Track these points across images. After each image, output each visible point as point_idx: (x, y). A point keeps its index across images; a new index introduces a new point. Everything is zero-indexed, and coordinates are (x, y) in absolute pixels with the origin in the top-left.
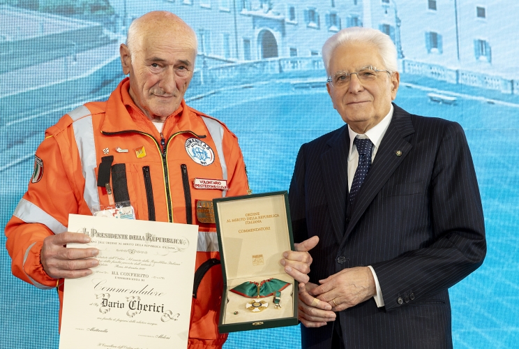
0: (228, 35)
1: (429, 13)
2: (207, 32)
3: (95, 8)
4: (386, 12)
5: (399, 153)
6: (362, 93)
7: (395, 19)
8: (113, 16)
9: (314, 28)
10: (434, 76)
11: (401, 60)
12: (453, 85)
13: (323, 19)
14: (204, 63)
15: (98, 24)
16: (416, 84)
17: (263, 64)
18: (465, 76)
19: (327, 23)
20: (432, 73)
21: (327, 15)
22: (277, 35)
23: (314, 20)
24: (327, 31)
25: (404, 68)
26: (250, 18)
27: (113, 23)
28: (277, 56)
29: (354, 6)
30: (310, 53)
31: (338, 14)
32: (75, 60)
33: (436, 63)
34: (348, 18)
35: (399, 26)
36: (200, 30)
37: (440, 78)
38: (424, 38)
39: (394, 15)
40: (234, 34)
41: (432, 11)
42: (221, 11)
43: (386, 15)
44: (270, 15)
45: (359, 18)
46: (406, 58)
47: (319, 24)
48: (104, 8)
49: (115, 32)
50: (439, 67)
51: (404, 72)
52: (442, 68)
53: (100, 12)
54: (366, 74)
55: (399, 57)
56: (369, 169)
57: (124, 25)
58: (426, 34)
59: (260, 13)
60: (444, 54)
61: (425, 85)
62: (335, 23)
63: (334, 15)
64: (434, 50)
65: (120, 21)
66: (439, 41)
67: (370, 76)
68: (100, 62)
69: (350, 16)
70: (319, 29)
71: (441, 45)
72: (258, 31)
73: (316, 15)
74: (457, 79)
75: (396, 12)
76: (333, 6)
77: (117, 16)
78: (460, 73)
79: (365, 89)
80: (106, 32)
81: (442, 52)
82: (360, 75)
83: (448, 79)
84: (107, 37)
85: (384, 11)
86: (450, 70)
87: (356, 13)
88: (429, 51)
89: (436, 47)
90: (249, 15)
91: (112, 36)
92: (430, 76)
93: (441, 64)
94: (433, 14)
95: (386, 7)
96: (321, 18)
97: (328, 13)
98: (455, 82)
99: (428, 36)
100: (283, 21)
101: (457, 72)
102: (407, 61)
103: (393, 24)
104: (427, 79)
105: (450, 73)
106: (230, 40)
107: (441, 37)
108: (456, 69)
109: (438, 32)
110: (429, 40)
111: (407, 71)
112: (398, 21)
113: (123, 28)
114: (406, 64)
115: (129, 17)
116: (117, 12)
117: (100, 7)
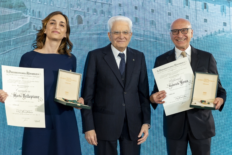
4: (120, 10)
7: (123, 12)
8: (26, 9)
9: (95, 15)
12: (143, 35)
13: (99, 12)
15: (21, 12)
17: (78, 27)
18: (147, 32)
22: (83, 17)
23: (95, 12)
24: (100, 16)
26: (73, 11)
27: (26, 12)
28: (82, 24)
29: (109, 8)
30: (94, 23)
31: (104, 10)
32: (13, 24)
33: (137, 27)
34: (107, 12)
41: (136, 10)
42: (64, 8)
44: (80, 10)
45: (111, 12)
48: (23, 6)
49: (27, 14)
52: (139, 29)
53: (22, 8)
57: (30, 12)
59: (77, 9)
60: (140, 25)
62: (103, 13)
63: (102, 11)
64: (136, 23)
65: (28, 11)
68: (21, 24)
70: (97, 15)
71: (139, 21)
72: (76, 15)
74: (144, 33)
75: (124, 10)
76: (102, 7)
77: (27, 9)
80: (23, 14)
83: (141, 33)
84: (24, 16)
87: (110, 10)
90: (73, 10)
91: (26, 16)
95: (120, 8)
97: (100, 10)
99: (135, 18)
100: (85, 12)
101: (144, 30)
104: (134, 33)
107: (139, 19)
109: (138, 17)
110: (135, 20)
113: (29, 13)
115: (32, 10)
116: (27, 8)
117: (21, 6)
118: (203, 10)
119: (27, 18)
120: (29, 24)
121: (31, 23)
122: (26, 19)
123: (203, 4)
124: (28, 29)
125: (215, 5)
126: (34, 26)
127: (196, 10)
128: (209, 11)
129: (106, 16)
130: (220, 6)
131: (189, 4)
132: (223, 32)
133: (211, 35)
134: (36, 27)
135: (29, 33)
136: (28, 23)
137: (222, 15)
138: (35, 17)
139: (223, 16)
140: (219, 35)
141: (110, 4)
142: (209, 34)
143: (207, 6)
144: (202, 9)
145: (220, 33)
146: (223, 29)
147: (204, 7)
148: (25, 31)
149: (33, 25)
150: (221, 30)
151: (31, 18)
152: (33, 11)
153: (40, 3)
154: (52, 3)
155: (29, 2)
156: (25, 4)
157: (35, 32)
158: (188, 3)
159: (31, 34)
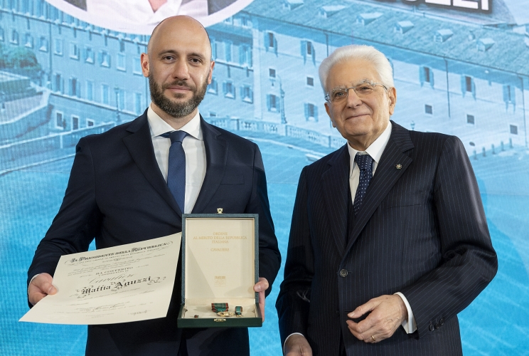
0: (140, 94)
1: (308, 88)
2: (122, 91)
3: (24, 64)
4: (273, 85)
5: (399, 166)
6: (360, 107)
7: (279, 91)
8: (40, 72)
9: (213, 94)
10: (311, 140)
11: (284, 125)
12: (327, 148)
14: (118, 117)
15: (26, 78)
16: (296, 145)
18: (335, 142)
19: (224, 91)
20: (310, 137)
21: (224, 84)
24: (223, 97)
25: (286, 131)
27: (40, 78)
29: (246, 78)
30: (209, 114)
31: (233, 84)
32: (4, 107)
33: (312, 129)
34: (241, 88)
35: (283, 97)
36: (115, 89)
37: (316, 142)
38: (303, 108)
39: (279, 88)
40: (145, 94)
41: (310, 87)
42: (135, 74)
43: (272, 87)
45: (251, 88)
46: (288, 124)
47: (217, 91)
48: (32, 65)
49: (41, 85)
50: (315, 133)
51: (287, 135)
52: (318, 134)
53: (29, 68)
54: (363, 89)
55: (282, 123)
56: (370, 183)
57: (49, 80)
58: (305, 105)
60: (319, 122)
61: (303, 147)
62: (231, 91)
63: (229, 84)
64: (311, 118)
65: (46, 77)
66: (315, 111)
67: (367, 90)
68: (26, 110)
69: (243, 86)
70: (217, 94)
71: (317, 114)
73: (215, 84)
74: (330, 144)
75: (281, 85)
76: (229, 76)
77: (43, 72)
78: (332, 139)
79: (363, 102)
80: (32, 84)
81: (317, 121)
82: (357, 90)
83: (322, 143)
84: (34, 89)
85: (271, 83)
86: (324, 136)
87: (248, 84)
88: (307, 119)
89: (312, 116)
91: (38, 89)
92: (307, 139)
93: (317, 130)
94: (311, 89)
95: (273, 80)
96: (219, 85)
97: (225, 82)
98: (328, 146)
99: (307, 107)
101: (330, 137)
102: (289, 126)
103: (278, 95)
104: (305, 142)
105: (324, 138)
106: (142, 99)
107: (317, 108)
108: (328, 135)
109: (315, 104)
110: (307, 110)
111: (289, 134)
112: (282, 92)
113: (49, 83)
114: (289, 128)
115: (54, 74)
116: (43, 68)
117: (28, 63)
118: (464, 93)
119: (41, 93)
120: (45, 111)
121: (50, 107)
122: (39, 96)
123: (464, 79)
124: (42, 124)
125: (490, 84)
126: (59, 115)
127: (448, 93)
128: (477, 96)
129: (239, 97)
130: (501, 86)
131: (431, 79)
132: (511, 147)
133: (484, 155)
134: (63, 117)
135: (48, 134)
136: (44, 108)
137: (507, 108)
138: (63, 93)
139: (509, 110)
140: (502, 154)
141: (248, 70)
142: (479, 151)
143: (472, 85)
144: (462, 90)
145: (503, 150)
146: (511, 141)
147: (465, 86)
148: (34, 128)
149: (55, 112)
150: (506, 142)
151: (52, 94)
152: (58, 76)
153: (76, 57)
154: (105, 58)
155: (49, 54)
156: (38, 58)
157: (61, 131)
158: (431, 75)
159: (52, 135)
